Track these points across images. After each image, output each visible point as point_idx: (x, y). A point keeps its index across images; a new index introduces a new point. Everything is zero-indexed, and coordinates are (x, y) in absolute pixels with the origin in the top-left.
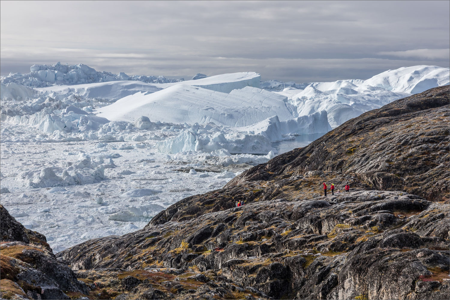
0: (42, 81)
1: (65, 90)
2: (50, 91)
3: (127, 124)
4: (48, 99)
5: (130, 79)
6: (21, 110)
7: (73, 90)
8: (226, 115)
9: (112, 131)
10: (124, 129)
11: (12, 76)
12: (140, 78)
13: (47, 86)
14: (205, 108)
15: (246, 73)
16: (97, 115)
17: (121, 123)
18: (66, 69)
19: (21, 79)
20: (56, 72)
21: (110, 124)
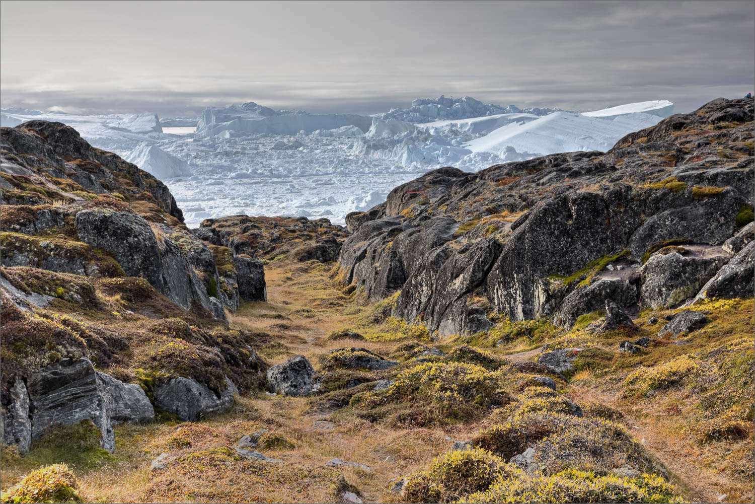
0: (424, 116)
1: (447, 126)
2: (431, 126)
3: (490, 155)
4: (416, 132)
5: (521, 112)
6: (387, 144)
7: (456, 125)
8: (606, 145)
9: (473, 162)
10: (487, 160)
11: (392, 112)
12: (531, 110)
13: (429, 121)
14: (582, 137)
15: (657, 101)
16: (465, 148)
17: (484, 153)
18: (451, 102)
19: (402, 115)
20: (439, 106)
21: (472, 156)
